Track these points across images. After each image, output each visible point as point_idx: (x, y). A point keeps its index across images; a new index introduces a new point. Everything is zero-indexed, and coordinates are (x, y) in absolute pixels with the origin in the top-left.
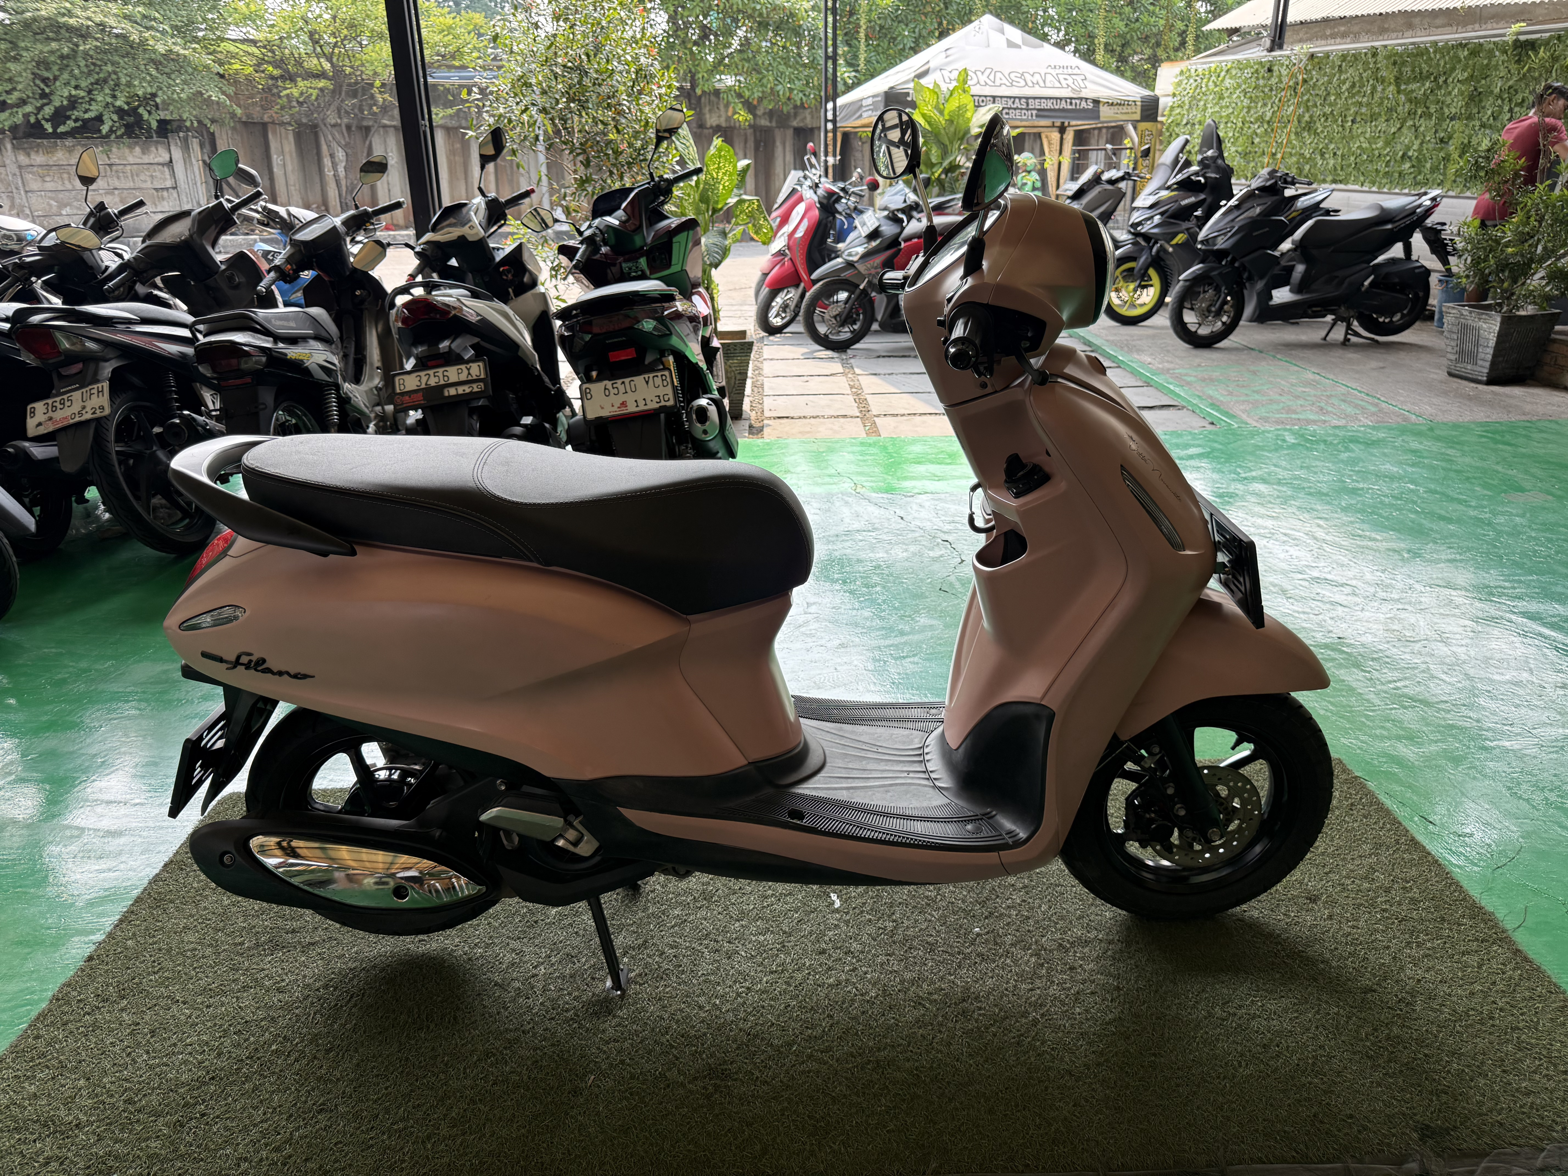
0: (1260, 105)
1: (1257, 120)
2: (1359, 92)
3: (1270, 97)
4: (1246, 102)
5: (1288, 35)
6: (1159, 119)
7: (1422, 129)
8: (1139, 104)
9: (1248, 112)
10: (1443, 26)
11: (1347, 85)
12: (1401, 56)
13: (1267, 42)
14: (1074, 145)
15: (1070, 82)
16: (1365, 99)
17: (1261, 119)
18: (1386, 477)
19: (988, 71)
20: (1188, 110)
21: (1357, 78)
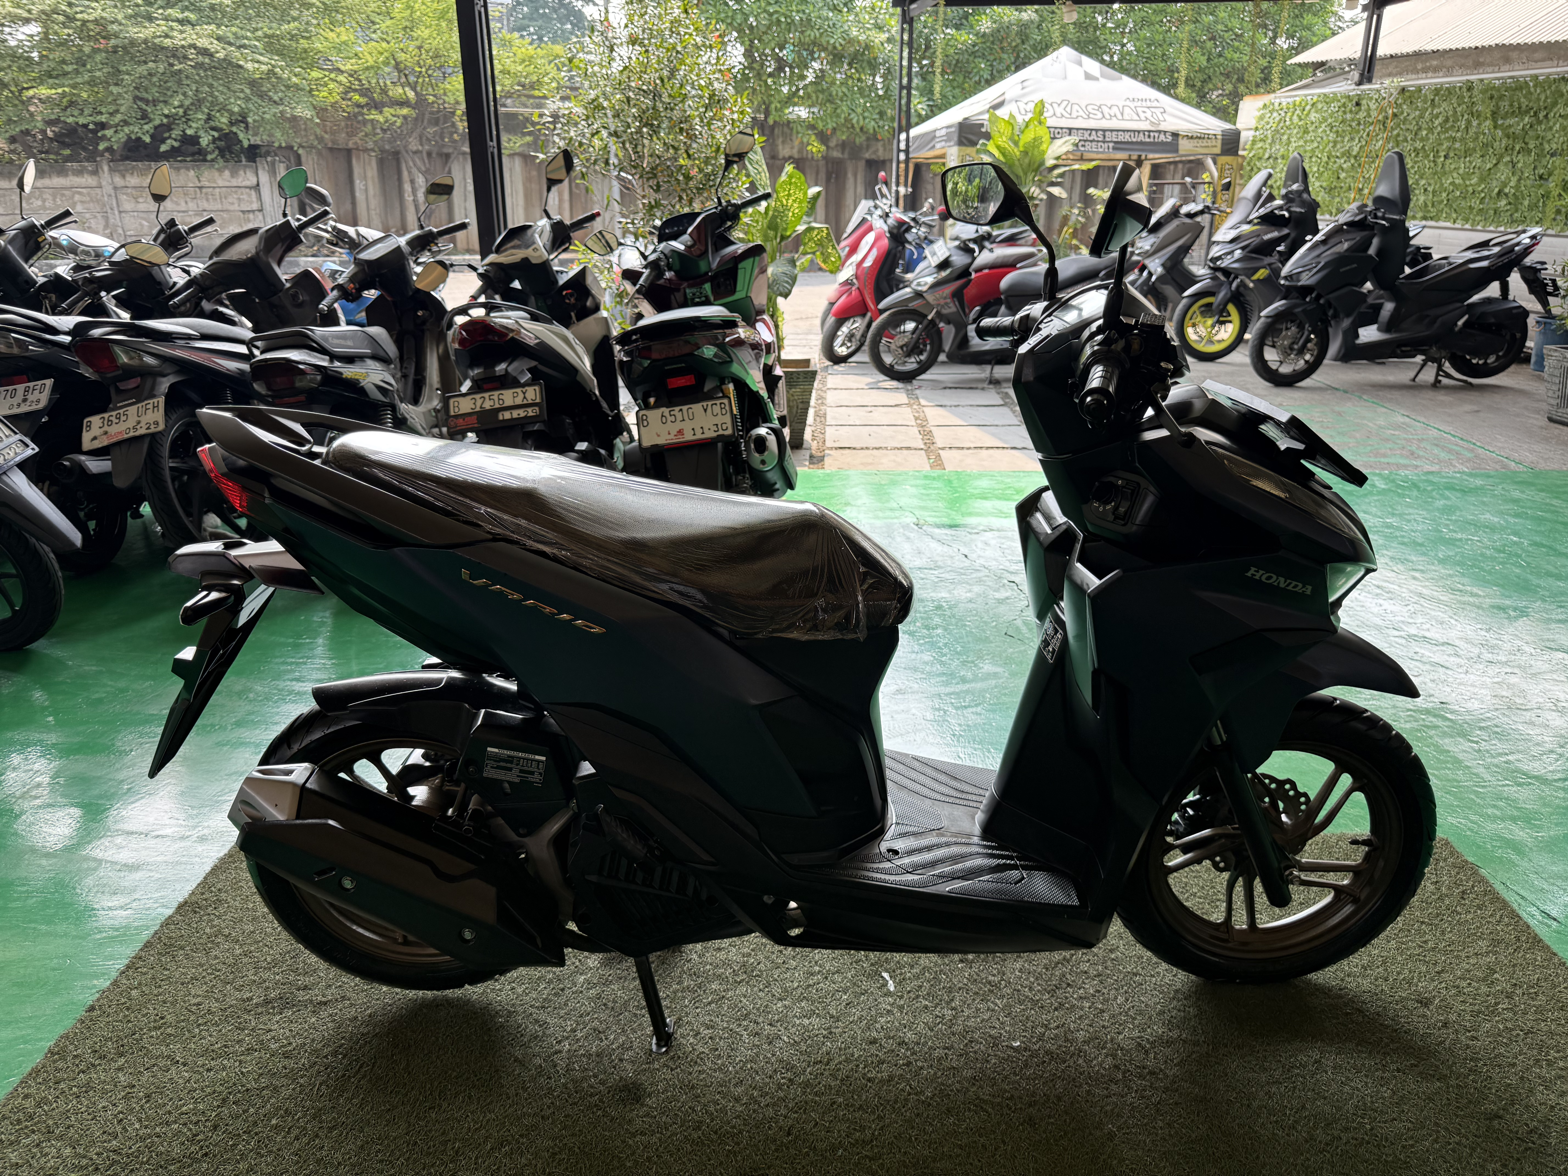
0: (1346, 139)
1: (1343, 154)
2: (1453, 126)
3: (1358, 131)
4: (1332, 136)
5: (1377, 67)
6: (1241, 153)
7: (1520, 165)
8: (1219, 137)
9: (1334, 147)
10: (1543, 60)
11: (1440, 120)
12: (1498, 90)
13: (1356, 75)
14: (1150, 178)
15: (1149, 114)
16: (1459, 135)
17: (1347, 154)
18: (1487, 527)
19: (1065, 103)
20: (1270, 144)
21: (1451, 113)
